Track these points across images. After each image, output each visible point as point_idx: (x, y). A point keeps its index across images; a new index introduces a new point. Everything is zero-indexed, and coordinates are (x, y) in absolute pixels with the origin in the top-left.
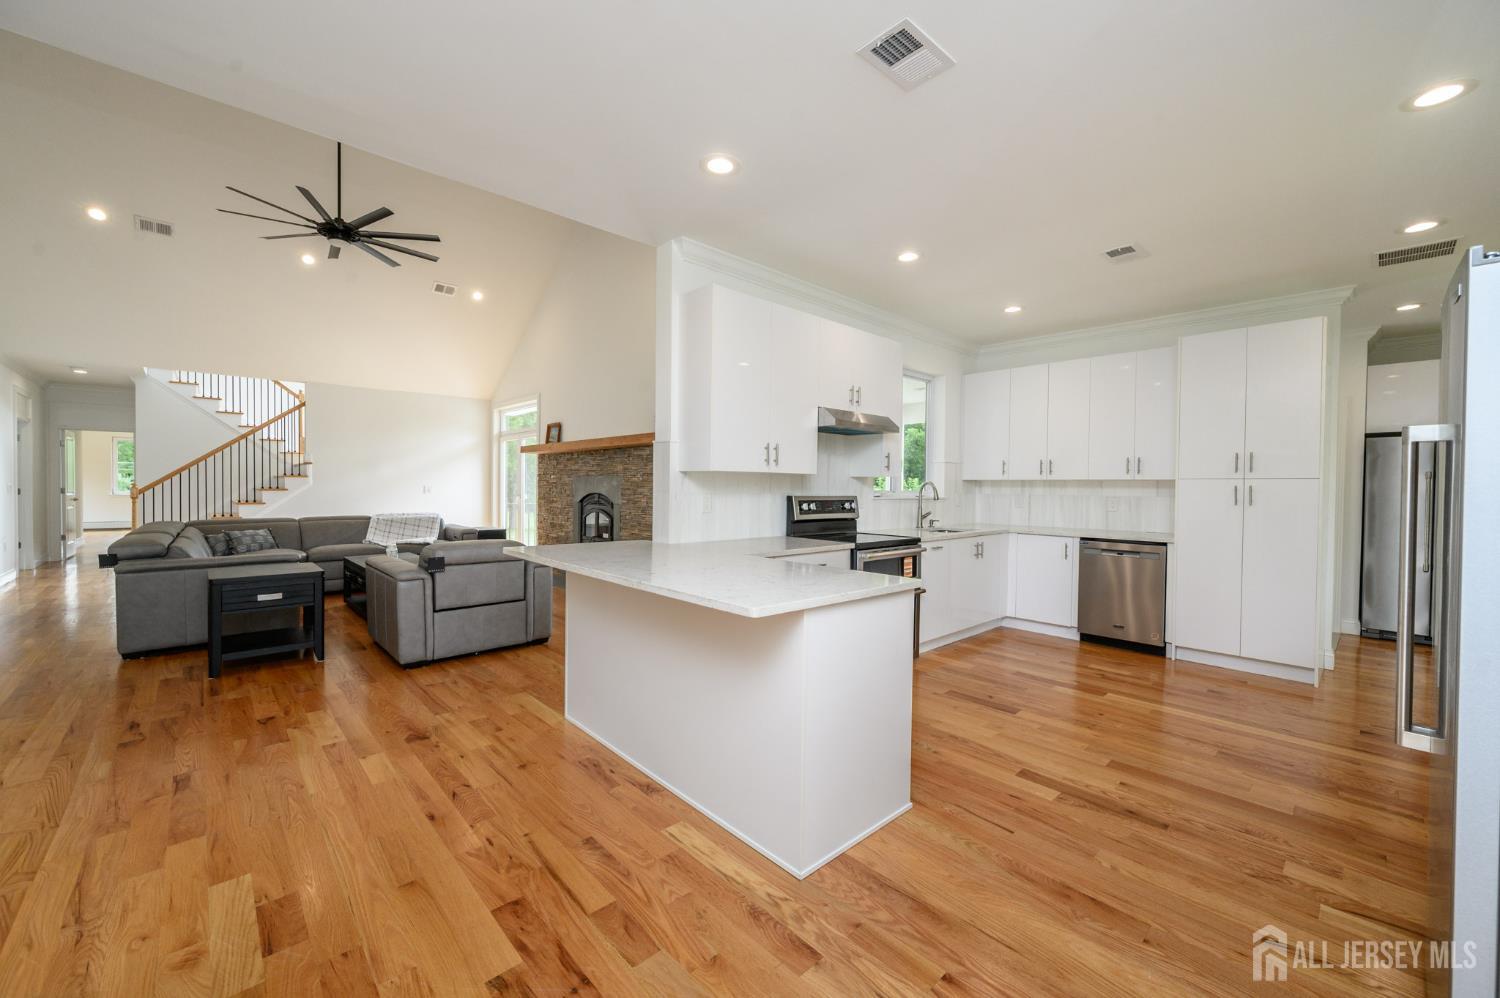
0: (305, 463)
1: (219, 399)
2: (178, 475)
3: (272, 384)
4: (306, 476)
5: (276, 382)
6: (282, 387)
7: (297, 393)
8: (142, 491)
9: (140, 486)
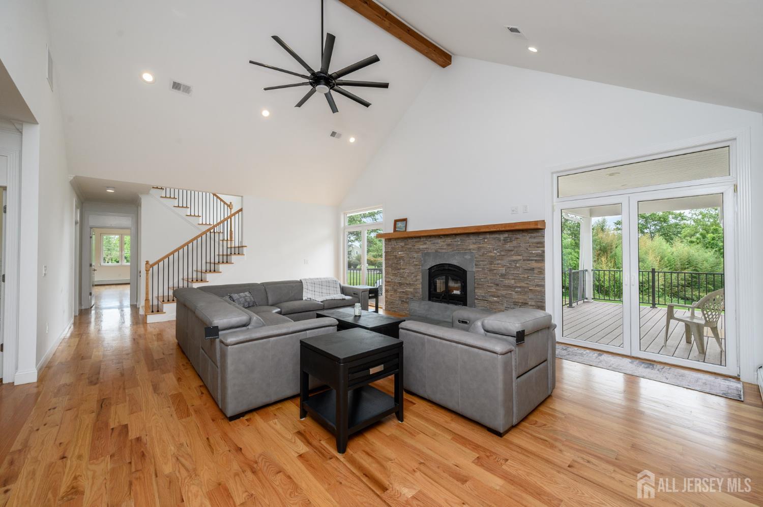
0: (243, 247)
1: (187, 207)
2: (172, 255)
3: (212, 195)
4: (243, 254)
5: (214, 195)
6: (218, 197)
7: (229, 204)
8: (152, 266)
9: (151, 263)
